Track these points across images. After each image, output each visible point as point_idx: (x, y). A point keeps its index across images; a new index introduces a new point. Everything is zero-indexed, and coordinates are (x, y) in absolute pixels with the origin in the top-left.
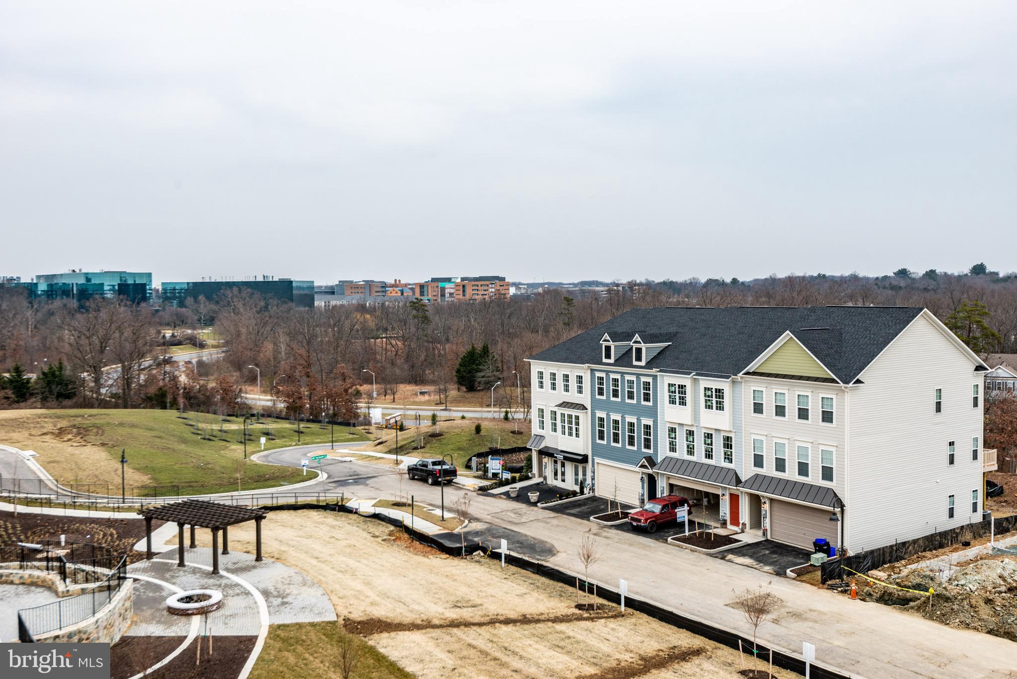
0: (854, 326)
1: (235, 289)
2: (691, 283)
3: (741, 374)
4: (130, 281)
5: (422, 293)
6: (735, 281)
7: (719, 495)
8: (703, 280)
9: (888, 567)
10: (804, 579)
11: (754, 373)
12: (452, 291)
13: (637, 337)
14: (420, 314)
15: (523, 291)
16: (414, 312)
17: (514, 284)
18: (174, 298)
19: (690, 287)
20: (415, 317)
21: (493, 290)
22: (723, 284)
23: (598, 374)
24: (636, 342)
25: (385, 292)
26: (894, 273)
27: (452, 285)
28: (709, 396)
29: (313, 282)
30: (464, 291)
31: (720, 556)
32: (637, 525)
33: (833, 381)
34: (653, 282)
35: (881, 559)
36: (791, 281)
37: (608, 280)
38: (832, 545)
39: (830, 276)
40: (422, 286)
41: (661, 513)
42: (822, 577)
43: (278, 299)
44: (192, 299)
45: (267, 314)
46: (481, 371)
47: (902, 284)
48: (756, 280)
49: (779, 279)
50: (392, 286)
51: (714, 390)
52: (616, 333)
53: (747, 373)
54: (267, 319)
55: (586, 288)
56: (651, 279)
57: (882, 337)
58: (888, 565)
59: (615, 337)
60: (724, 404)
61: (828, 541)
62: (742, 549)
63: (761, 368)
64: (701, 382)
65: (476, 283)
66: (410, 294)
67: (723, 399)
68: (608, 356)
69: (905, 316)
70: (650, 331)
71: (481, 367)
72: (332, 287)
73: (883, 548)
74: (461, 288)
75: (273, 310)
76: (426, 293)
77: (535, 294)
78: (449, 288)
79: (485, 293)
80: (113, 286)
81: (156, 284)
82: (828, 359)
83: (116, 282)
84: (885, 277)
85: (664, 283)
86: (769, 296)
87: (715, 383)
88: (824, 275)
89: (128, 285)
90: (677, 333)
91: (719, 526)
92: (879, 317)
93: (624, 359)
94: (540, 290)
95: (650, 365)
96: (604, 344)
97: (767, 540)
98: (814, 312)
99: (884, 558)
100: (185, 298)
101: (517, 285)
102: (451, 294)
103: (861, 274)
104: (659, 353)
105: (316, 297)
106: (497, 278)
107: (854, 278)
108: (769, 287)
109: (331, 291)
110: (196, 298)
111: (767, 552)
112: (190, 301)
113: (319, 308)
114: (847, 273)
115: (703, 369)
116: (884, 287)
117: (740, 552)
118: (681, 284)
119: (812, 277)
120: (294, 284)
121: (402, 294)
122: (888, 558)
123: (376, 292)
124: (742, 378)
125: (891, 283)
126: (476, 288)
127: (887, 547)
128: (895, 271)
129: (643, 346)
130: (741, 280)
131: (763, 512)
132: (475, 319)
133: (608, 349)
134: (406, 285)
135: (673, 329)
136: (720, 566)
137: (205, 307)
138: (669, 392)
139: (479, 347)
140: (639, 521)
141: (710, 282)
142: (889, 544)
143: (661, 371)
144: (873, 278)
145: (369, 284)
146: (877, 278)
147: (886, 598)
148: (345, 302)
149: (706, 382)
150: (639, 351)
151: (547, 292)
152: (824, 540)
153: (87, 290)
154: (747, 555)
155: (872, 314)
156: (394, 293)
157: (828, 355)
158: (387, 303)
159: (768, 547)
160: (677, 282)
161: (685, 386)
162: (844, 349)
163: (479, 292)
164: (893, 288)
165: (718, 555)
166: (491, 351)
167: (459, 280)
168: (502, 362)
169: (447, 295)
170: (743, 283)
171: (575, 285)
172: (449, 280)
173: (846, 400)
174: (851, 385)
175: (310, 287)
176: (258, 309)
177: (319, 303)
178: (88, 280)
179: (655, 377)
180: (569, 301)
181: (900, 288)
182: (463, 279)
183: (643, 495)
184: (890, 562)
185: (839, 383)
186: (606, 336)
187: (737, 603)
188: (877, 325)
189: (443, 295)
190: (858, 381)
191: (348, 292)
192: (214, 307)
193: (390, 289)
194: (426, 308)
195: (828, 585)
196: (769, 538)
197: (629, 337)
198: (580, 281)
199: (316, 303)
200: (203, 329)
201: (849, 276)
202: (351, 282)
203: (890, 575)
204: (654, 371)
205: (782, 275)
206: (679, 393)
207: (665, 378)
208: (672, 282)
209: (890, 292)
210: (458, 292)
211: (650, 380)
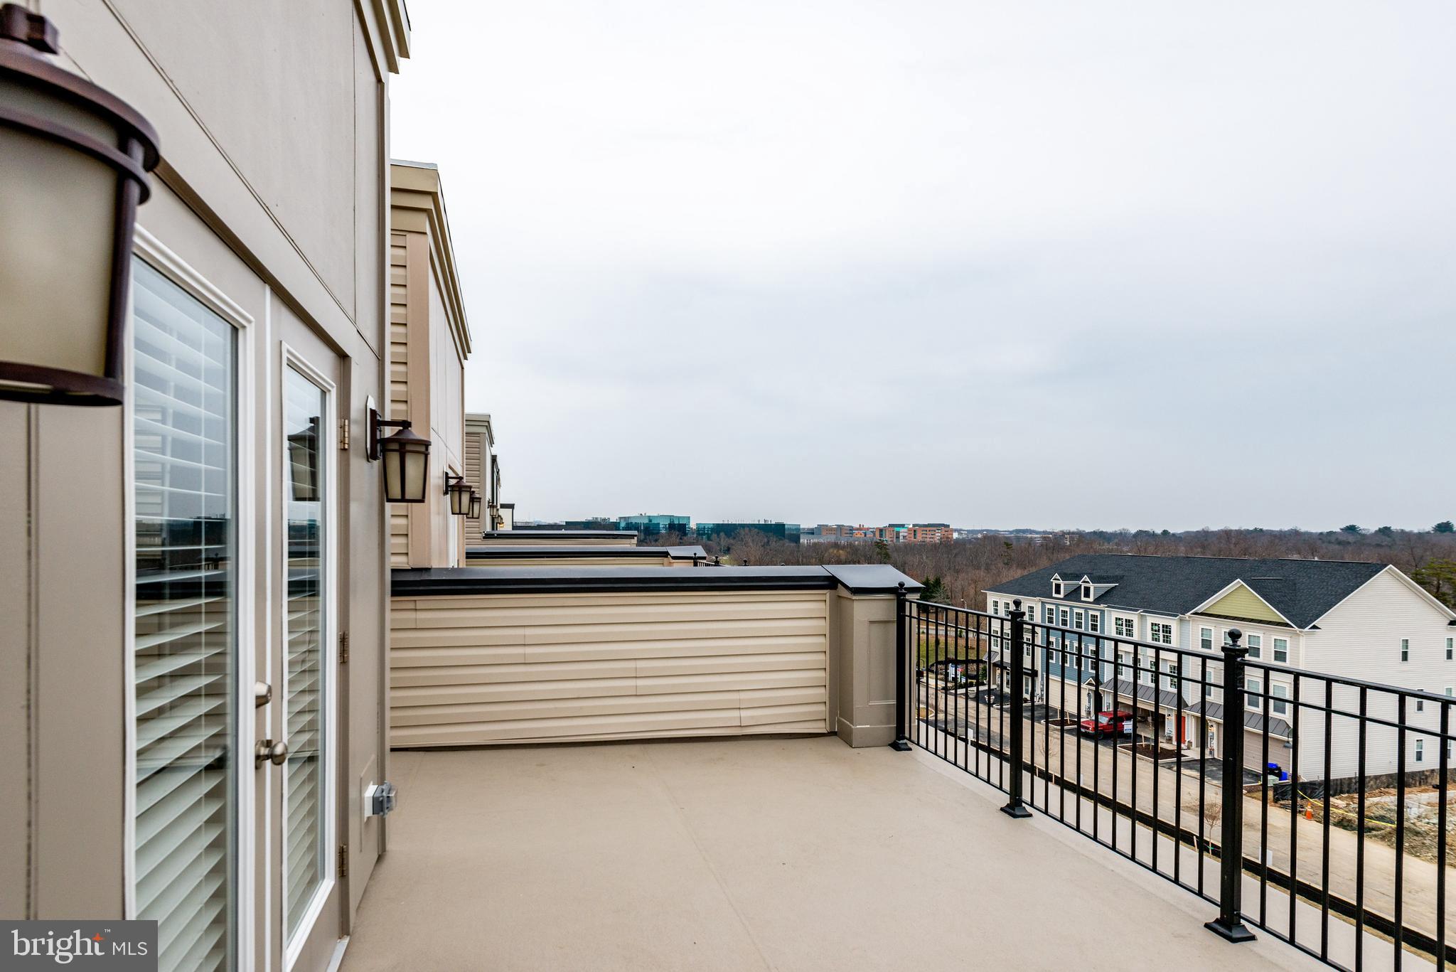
0: (1310, 577)
1: (747, 529)
2: (1121, 533)
3: (1189, 614)
4: (676, 522)
5: (881, 535)
6: (1165, 532)
7: (1164, 715)
8: (1133, 531)
9: (1347, 797)
10: (1255, 796)
11: (1202, 614)
12: (905, 534)
13: (1086, 578)
14: (884, 551)
15: (964, 536)
16: (878, 550)
17: (956, 530)
18: (704, 534)
19: (1121, 537)
20: (878, 554)
21: (939, 534)
22: (1154, 535)
23: (1048, 606)
24: (1084, 582)
25: (852, 533)
26: (1341, 529)
27: (905, 530)
28: (1156, 631)
29: (799, 525)
30: (915, 535)
31: (1167, 767)
32: (1086, 732)
33: (1287, 625)
34: (1084, 531)
35: (1339, 789)
36: (1227, 534)
37: (1041, 529)
38: (1284, 770)
39: (1267, 530)
40: (881, 530)
41: (1108, 724)
42: (1274, 797)
43: (777, 537)
44: (716, 535)
45: (768, 547)
46: (934, 597)
47: (1351, 539)
48: (1188, 533)
49: (1213, 532)
50: (857, 529)
51: (1161, 626)
52: (1065, 574)
53: (1196, 613)
54: (768, 551)
55: (1021, 534)
56: (1081, 529)
57: (1341, 589)
58: (1346, 795)
59: (1064, 577)
60: (1172, 638)
61: (1279, 766)
62: (1188, 763)
63: (1211, 609)
64: (1148, 618)
65: (925, 529)
66: (872, 535)
67: (1170, 633)
68: (1058, 592)
69: (1366, 571)
70: (1096, 573)
71: (934, 595)
72: (813, 529)
73: (1341, 779)
74: (912, 532)
75: (773, 545)
76: (884, 535)
77: (975, 538)
78: (903, 532)
79: (933, 536)
80: (666, 525)
81: (693, 525)
82: (1281, 606)
83: (667, 522)
84: (1331, 533)
85: (1095, 533)
86: (1204, 547)
87: (1162, 620)
88: (1261, 530)
89: (675, 524)
90: (1123, 576)
91: (1164, 741)
92: (1337, 571)
93: (1073, 595)
94: (980, 536)
95: (1098, 601)
96: (1054, 582)
97: (1214, 759)
98: (1265, 564)
99: (1341, 788)
100: (711, 534)
101: (959, 531)
102: (904, 537)
103: (1303, 529)
104: (1106, 593)
105: (802, 536)
106: (943, 525)
107: (1295, 533)
108: (1203, 539)
109: (811, 532)
110: (718, 535)
111: (1215, 769)
112: (714, 536)
113: (804, 543)
114: (1286, 528)
115: (1150, 606)
116: (1330, 542)
117: (1187, 765)
118: (1111, 533)
119: (1248, 531)
120: (786, 527)
121: (865, 536)
122: (1346, 789)
123: (846, 533)
124: (1189, 617)
125: (1337, 539)
126: (925, 532)
127: (1345, 779)
128: (1342, 527)
129: (1092, 586)
130: (1171, 531)
131: (1210, 734)
132: (927, 557)
133: (1058, 586)
134: (868, 529)
135: (1118, 572)
136: (1167, 775)
137: (724, 541)
138: (1116, 624)
139: (932, 579)
140: (1088, 728)
141: (1140, 533)
142: (1347, 776)
143: (1108, 607)
144: (1316, 533)
145: (840, 527)
146: (1321, 534)
147: (1346, 824)
148: (822, 541)
149: (1151, 619)
150: (1087, 590)
151: (985, 537)
152: (1275, 765)
153: (649, 527)
154: (1194, 769)
155: (1329, 568)
156: (859, 535)
157: (1279, 602)
158: (856, 543)
159: (1215, 764)
160: (1106, 533)
161: (1132, 621)
162: (1299, 598)
163: (927, 536)
164: (1340, 543)
165: (1164, 765)
166: (942, 583)
167: (911, 526)
168: (951, 592)
169: (901, 538)
170: (1174, 535)
171: (1011, 532)
172: (903, 526)
173: (1301, 644)
174: (1307, 629)
175: (798, 529)
176: (763, 544)
177: (804, 540)
178: (650, 521)
179: (1102, 612)
180: (1008, 545)
181: (1349, 543)
182: (914, 525)
183: (1089, 708)
184: (1348, 792)
185: (1293, 627)
186: (1057, 576)
187: (1187, 807)
188: (1335, 578)
189: (898, 537)
190: (1314, 627)
191: (824, 533)
192: (732, 541)
193: (856, 531)
194: (887, 547)
195: (1281, 804)
196: (1216, 757)
197: (1078, 577)
198: (1015, 529)
199: (801, 541)
200: (723, 556)
201: (1289, 530)
202: (827, 526)
203: (1348, 805)
204: (1102, 606)
205: (1214, 528)
206: (1126, 626)
207: (1112, 613)
208: (1102, 532)
209: (1337, 547)
210: (910, 536)
211: (1098, 614)
